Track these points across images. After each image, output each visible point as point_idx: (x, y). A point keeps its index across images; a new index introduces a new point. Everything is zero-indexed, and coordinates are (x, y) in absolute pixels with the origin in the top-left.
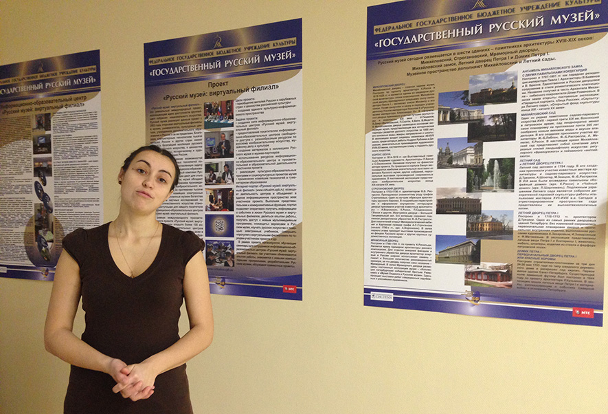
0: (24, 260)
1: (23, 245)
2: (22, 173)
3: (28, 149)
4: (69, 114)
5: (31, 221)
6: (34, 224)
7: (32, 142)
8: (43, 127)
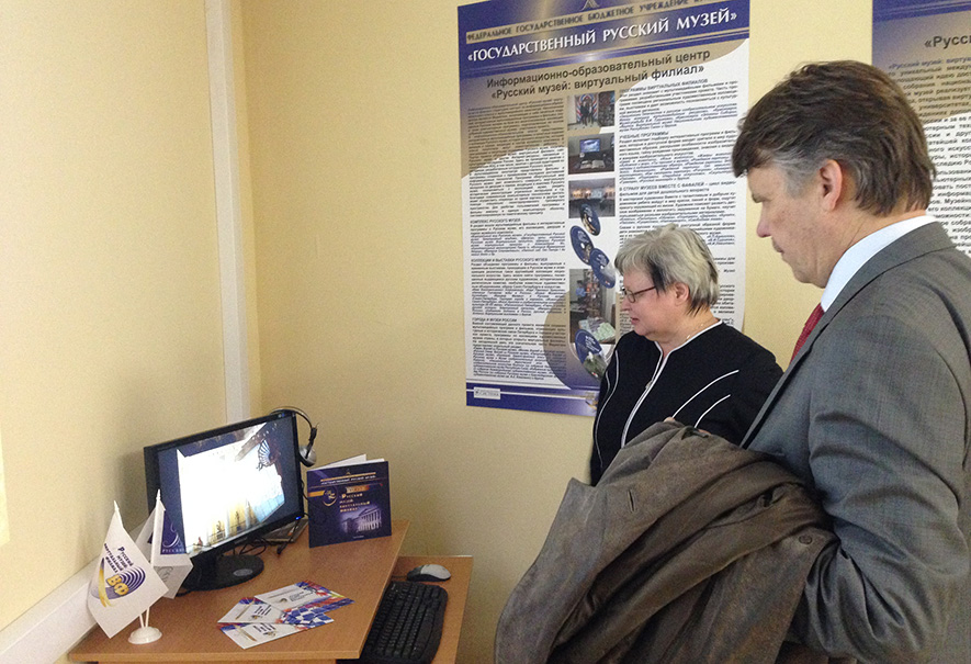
0: (543, 376)
1: (541, 348)
2: (540, 212)
3: (555, 165)
4: (661, 91)
5: (560, 302)
6: (568, 308)
7: (566, 150)
8: (593, 120)
